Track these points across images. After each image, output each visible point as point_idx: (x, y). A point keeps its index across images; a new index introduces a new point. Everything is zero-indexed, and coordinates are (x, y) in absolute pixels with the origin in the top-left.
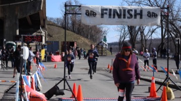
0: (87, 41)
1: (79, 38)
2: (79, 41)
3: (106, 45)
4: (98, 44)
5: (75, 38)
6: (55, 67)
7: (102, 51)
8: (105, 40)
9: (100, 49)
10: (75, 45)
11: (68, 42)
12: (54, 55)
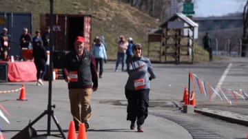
0: (127, 12)
1: (102, 4)
2: (102, 12)
3: (191, 27)
4: (165, 25)
5: (85, 4)
6: (21, 98)
7: (177, 46)
8: (189, 10)
9: (171, 41)
10: (87, 27)
11: (62, 17)
12: (18, 59)
